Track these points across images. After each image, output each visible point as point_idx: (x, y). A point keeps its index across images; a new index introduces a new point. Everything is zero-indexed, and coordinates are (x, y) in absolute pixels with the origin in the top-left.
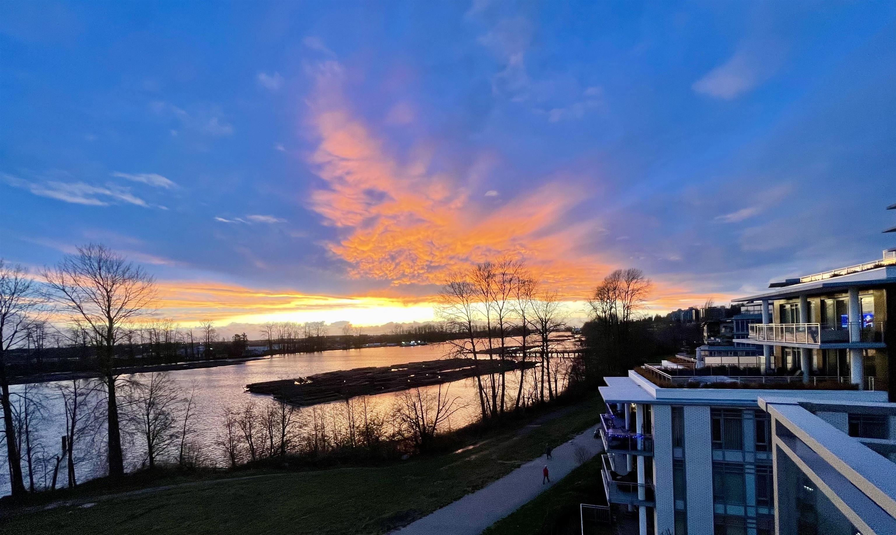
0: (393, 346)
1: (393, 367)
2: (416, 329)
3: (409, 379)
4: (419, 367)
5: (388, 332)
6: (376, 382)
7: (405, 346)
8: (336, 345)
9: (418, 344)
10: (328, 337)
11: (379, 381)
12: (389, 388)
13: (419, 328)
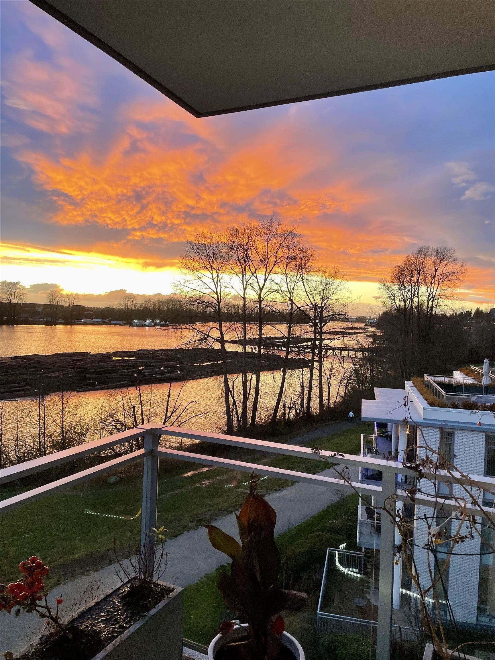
0: (120, 325)
1: (115, 354)
2: (154, 304)
3: (136, 372)
4: (153, 357)
5: (115, 304)
6: (87, 374)
7: (137, 326)
8: (37, 318)
9: (156, 325)
10: (26, 305)
11: (93, 373)
12: (105, 383)
13: (160, 302)
